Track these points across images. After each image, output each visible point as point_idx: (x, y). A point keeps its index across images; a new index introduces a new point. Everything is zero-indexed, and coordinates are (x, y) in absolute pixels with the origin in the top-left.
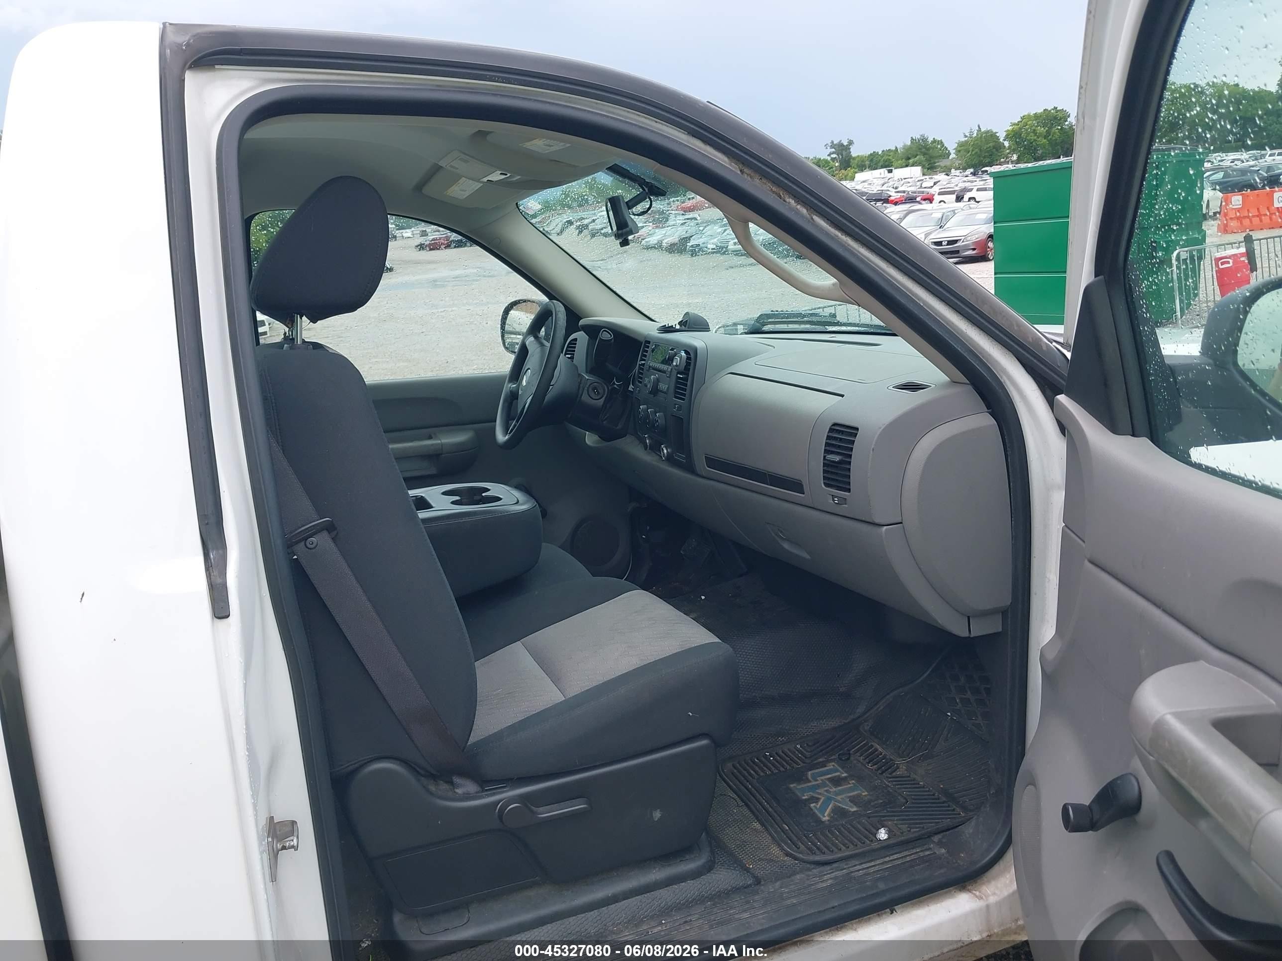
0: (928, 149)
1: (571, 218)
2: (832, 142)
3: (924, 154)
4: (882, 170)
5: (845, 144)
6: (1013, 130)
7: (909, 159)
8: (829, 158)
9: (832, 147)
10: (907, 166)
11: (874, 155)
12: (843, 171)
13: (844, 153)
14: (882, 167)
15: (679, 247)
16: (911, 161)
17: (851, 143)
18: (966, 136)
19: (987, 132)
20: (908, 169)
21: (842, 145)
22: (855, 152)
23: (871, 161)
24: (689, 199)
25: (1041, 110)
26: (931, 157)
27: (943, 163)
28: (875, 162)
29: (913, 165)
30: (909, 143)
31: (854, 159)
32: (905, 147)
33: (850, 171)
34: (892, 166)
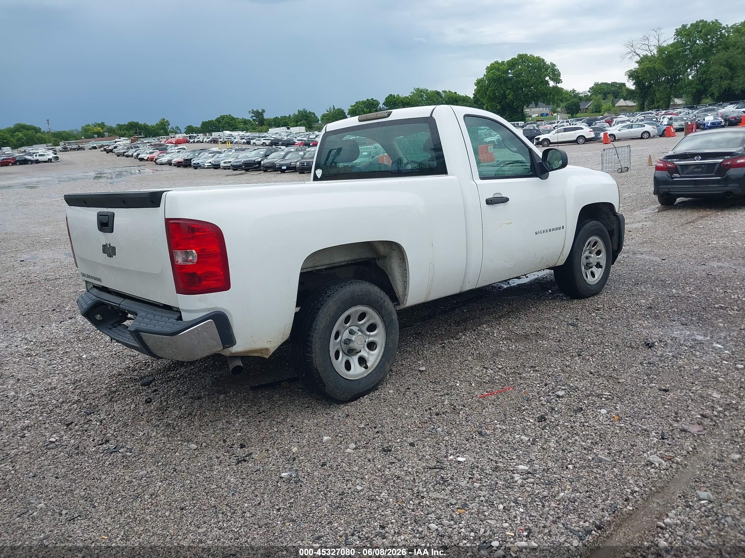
0: (307, 117)
1: (95, 145)
2: (253, 110)
3: (306, 120)
4: (284, 128)
5: (260, 111)
6: (352, 109)
7: (298, 122)
8: (251, 119)
9: (253, 113)
10: (297, 126)
11: (276, 119)
12: (260, 127)
13: (260, 117)
14: (283, 126)
15: (186, 164)
16: (299, 123)
17: (263, 111)
18: (328, 111)
19: (339, 109)
20: (298, 128)
21: (259, 112)
22: (266, 116)
23: (275, 122)
24: (171, 137)
25: (365, 100)
26: (310, 122)
27: (316, 125)
28: (278, 123)
29: (300, 126)
30: (297, 113)
31: (266, 120)
32: (294, 115)
33: (264, 127)
34: (288, 125)
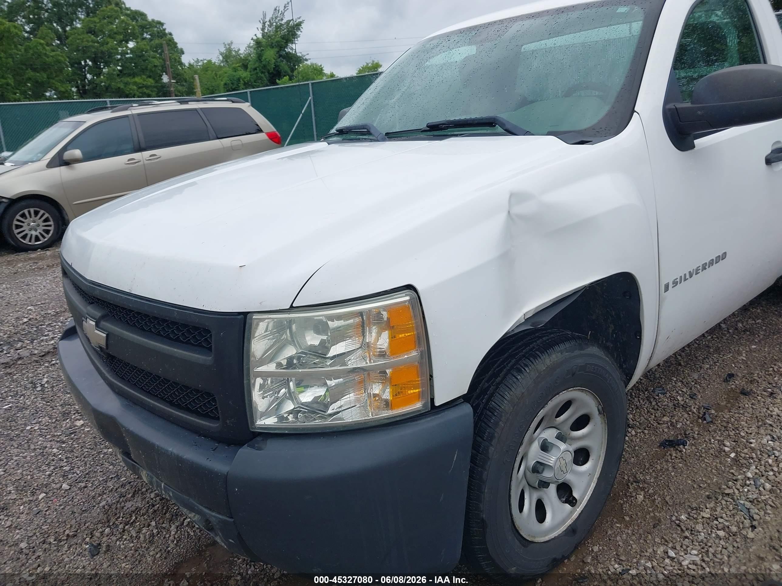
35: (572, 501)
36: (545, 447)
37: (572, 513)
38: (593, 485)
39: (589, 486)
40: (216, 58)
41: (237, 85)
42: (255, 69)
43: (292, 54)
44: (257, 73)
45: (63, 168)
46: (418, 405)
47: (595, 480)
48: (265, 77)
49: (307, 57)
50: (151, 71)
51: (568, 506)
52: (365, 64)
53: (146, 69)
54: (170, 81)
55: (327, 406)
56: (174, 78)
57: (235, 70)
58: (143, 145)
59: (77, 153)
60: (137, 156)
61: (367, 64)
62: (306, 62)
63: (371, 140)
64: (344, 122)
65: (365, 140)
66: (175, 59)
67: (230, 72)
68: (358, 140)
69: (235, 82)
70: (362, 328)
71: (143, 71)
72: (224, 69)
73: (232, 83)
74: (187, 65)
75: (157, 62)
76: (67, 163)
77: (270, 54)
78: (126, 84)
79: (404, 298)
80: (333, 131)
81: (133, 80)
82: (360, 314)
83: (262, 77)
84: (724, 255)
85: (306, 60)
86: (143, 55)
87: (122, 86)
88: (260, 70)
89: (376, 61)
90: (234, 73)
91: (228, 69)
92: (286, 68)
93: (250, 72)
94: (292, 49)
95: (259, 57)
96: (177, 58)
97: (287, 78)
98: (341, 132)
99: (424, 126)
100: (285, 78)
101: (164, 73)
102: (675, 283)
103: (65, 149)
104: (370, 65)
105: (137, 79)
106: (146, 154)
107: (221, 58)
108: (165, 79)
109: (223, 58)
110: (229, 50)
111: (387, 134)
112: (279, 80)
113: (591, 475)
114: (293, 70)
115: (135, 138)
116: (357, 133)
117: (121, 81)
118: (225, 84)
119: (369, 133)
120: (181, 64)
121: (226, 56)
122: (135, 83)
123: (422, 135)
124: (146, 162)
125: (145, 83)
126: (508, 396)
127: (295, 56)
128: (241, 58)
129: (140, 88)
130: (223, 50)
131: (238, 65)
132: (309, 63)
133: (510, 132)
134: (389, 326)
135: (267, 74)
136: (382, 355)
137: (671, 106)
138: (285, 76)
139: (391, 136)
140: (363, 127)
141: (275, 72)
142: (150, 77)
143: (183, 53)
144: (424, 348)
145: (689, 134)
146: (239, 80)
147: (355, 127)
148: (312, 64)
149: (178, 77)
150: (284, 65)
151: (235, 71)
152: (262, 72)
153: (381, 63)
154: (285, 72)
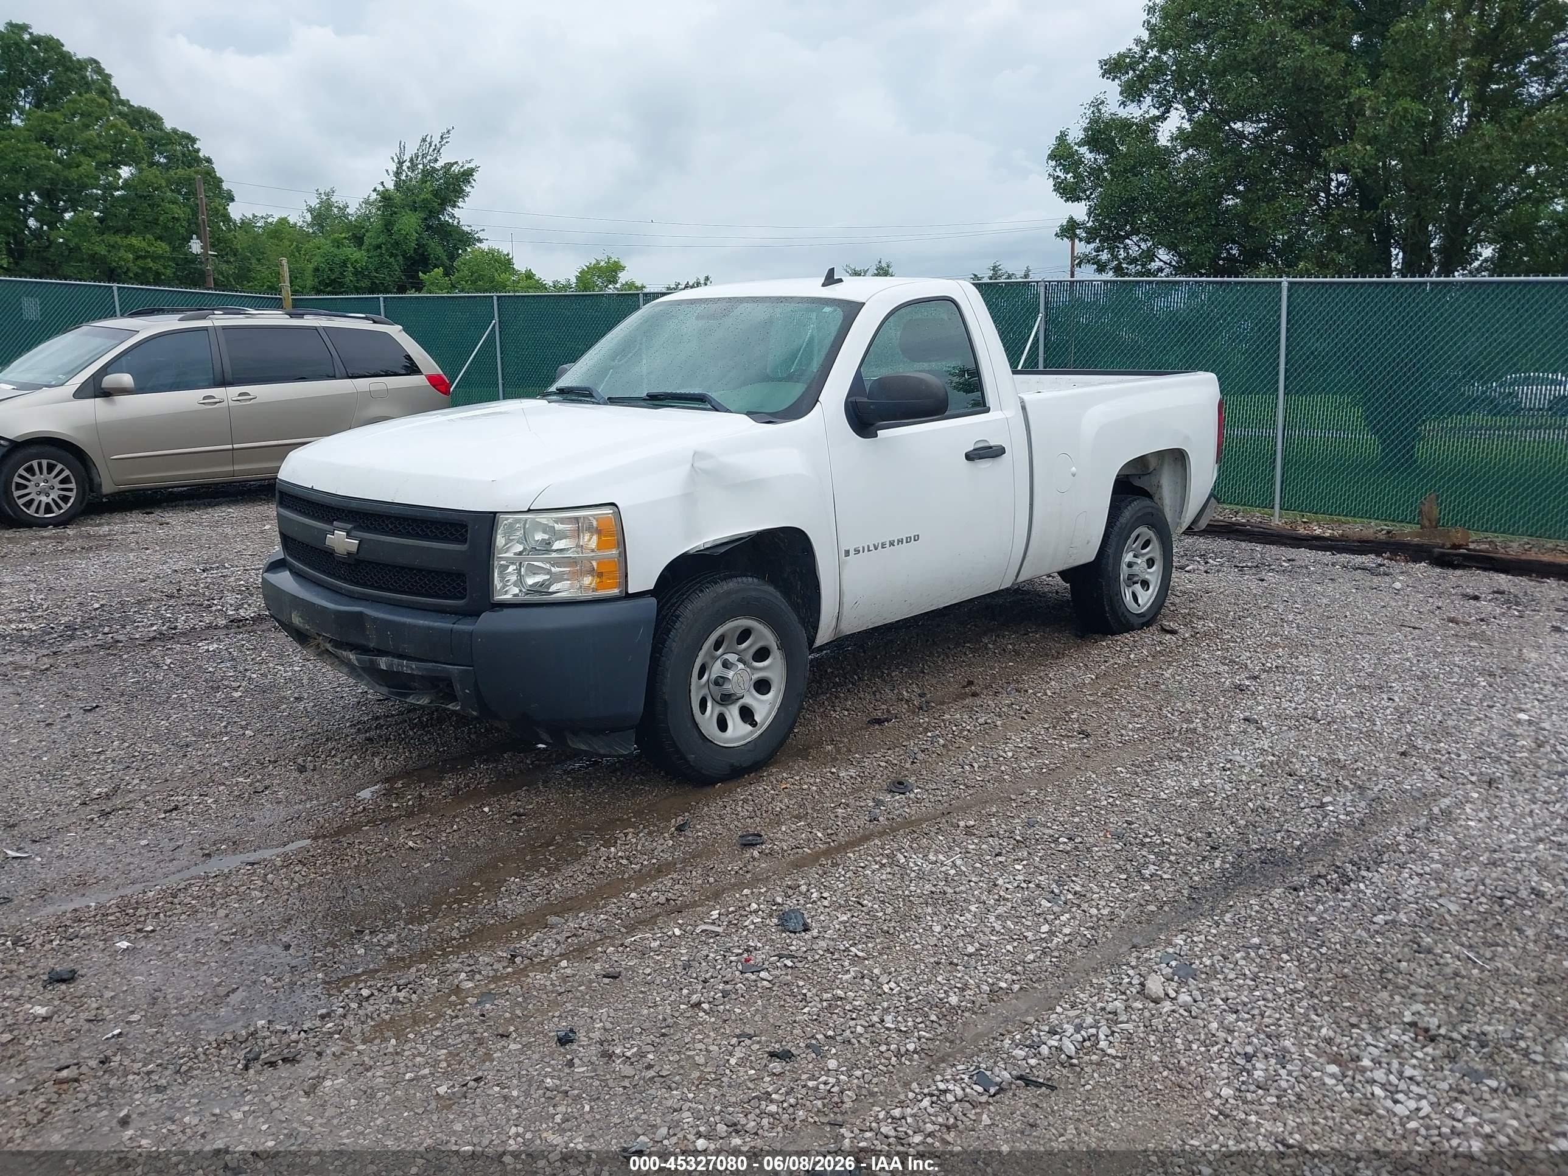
35: (754, 724)
36: (726, 665)
37: (752, 733)
38: (773, 714)
39: (769, 713)
40: (298, 216)
41: (342, 274)
42: (379, 247)
43: (453, 225)
44: (381, 255)
45: (98, 401)
46: (615, 591)
47: (776, 709)
48: (397, 265)
49: (481, 235)
50: (166, 228)
51: (749, 728)
52: (594, 262)
53: (156, 222)
54: (205, 254)
55: (549, 587)
56: (213, 246)
57: (338, 244)
58: (229, 377)
59: (127, 379)
60: (218, 392)
61: (598, 262)
62: (478, 245)
63: (593, 403)
64: (563, 382)
65: (587, 402)
66: (217, 210)
67: (327, 245)
68: (581, 402)
69: (337, 270)
70: (578, 532)
71: (150, 225)
72: (316, 241)
73: (331, 270)
74: (238, 221)
75: (178, 212)
76: (107, 394)
77: (409, 223)
78: (113, 247)
79: (608, 511)
80: (553, 389)
81: (126, 242)
82: (577, 519)
83: (390, 264)
84: (916, 538)
85: (480, 240)
86: (151, 197)
87: (103, 251)
88: (387, 250)
89: (614, 259)
90: (336, 251)
91: (323, 240)
92: (439, 250)
93: (368, 251)
94: (453, 217)
95: (388, 227)
96: (221, 208)
97: (440, 271)
98: (561, 391)
99: (644, 395)
100: (436, 270)
101: (194, 236)
102: (857, 551)
103: (104, 370)
104: (602, 264)
105: (135, 241)
106: (233, 391)
107: (309, 217)
108: (196, 246)
109: (314, 218)
110: (327, 205)
111: (609, 399)
112: (424, 273)
113: (772, 704)
114: (452, 257)
115: (218, 366)
116: (578, 394)
117: (103, 241)
118: (317, 270)
119: (591, 395)
120: (227, 218)
121: (319, 214)
122: (130, 248)
123: (643, 403)
124: (232, 404)
125: (151, 249)
126: (690, 607)
127: (457, 229)
128: (351, 222)
129: (137, 258)
130: (314, 203)
131: (343, 235)
132: (484, 246)
133: (728, 411)
134: (599, 532)
135: (400, 258)
136: (593, 551)
137: (852, 399)
138: (436, 266)
139: (612, 401)
140: (586, 389)
141: (417, 258)
142: (160, 238)
143: (233, 200)
144: (621, 549)
145: (872, 425)
146: (344, 264)
147: (577, 388)
148: (491, 251)
149: (219, 243)
150: (435, 248)
151: (338, 247)
152: (392, 255)
153: (623, 263)
154: (437, 259)
